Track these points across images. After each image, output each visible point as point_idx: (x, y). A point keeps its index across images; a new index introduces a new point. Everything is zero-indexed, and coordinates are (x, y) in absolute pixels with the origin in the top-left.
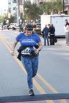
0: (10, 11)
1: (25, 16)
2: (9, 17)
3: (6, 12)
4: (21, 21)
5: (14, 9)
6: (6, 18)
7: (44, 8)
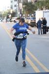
0: (12, 8)
1: (23, 11)
2: (11, 12)
3: (9, 9)
4: (20, 15)
5: (15, 6)
6: (9, 13)
7: (39, 5)
